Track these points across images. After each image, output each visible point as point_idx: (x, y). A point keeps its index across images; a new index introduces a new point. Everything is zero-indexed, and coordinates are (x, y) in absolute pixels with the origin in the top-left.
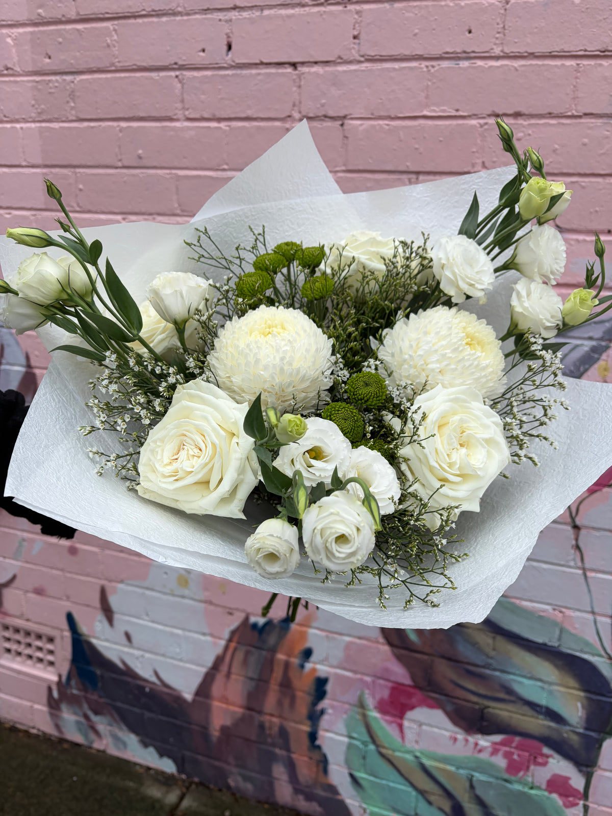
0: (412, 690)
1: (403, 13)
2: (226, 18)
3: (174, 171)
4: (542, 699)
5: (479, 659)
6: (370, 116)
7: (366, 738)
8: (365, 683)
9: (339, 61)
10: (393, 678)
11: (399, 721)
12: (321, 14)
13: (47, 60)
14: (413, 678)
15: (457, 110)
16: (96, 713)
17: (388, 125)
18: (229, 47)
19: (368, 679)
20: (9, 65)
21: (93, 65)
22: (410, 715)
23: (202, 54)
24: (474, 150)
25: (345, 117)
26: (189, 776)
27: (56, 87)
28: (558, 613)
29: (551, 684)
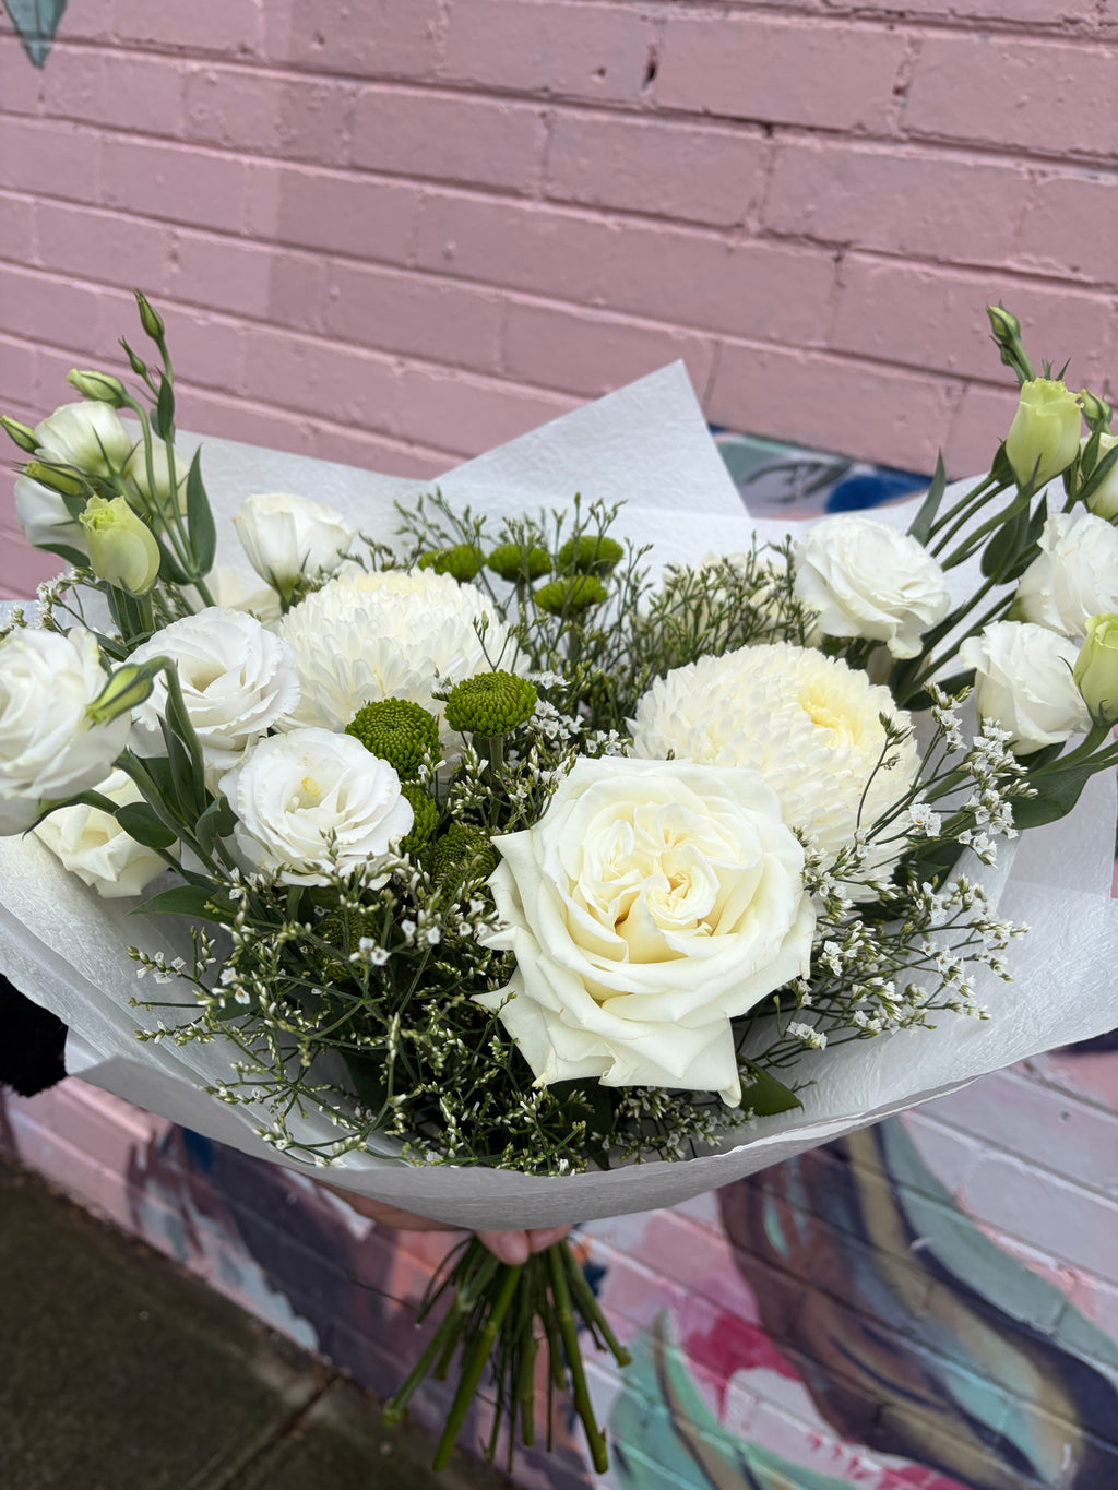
0: (755, 1334)
1: (1005, 58)
2: (658, 15)
3: (506, 293)
4: (999, 1421)
5: (895, 1317)
6: (897, 252)
7: (654, 1391)
8: (674, 1299)
9: (859, 132)
10: (724, 1303)
11: (720, 1380)
12: (839, 35)
13: (316, 46)
14: (762, 1311)
15: (1075, 269)
16: (204, 1211)
17: (928, 275)
18: (652, 72)
19: (679, 1291)
20: (250, 45)
21: (397, 68)
22: (743, 1376)
23: (597, 79)
24: (1093, 353)
25: (846, 245)
26: (336, 1362)
27: (323, 99)
28: (1066, 1275)
29: (1021, 1397)
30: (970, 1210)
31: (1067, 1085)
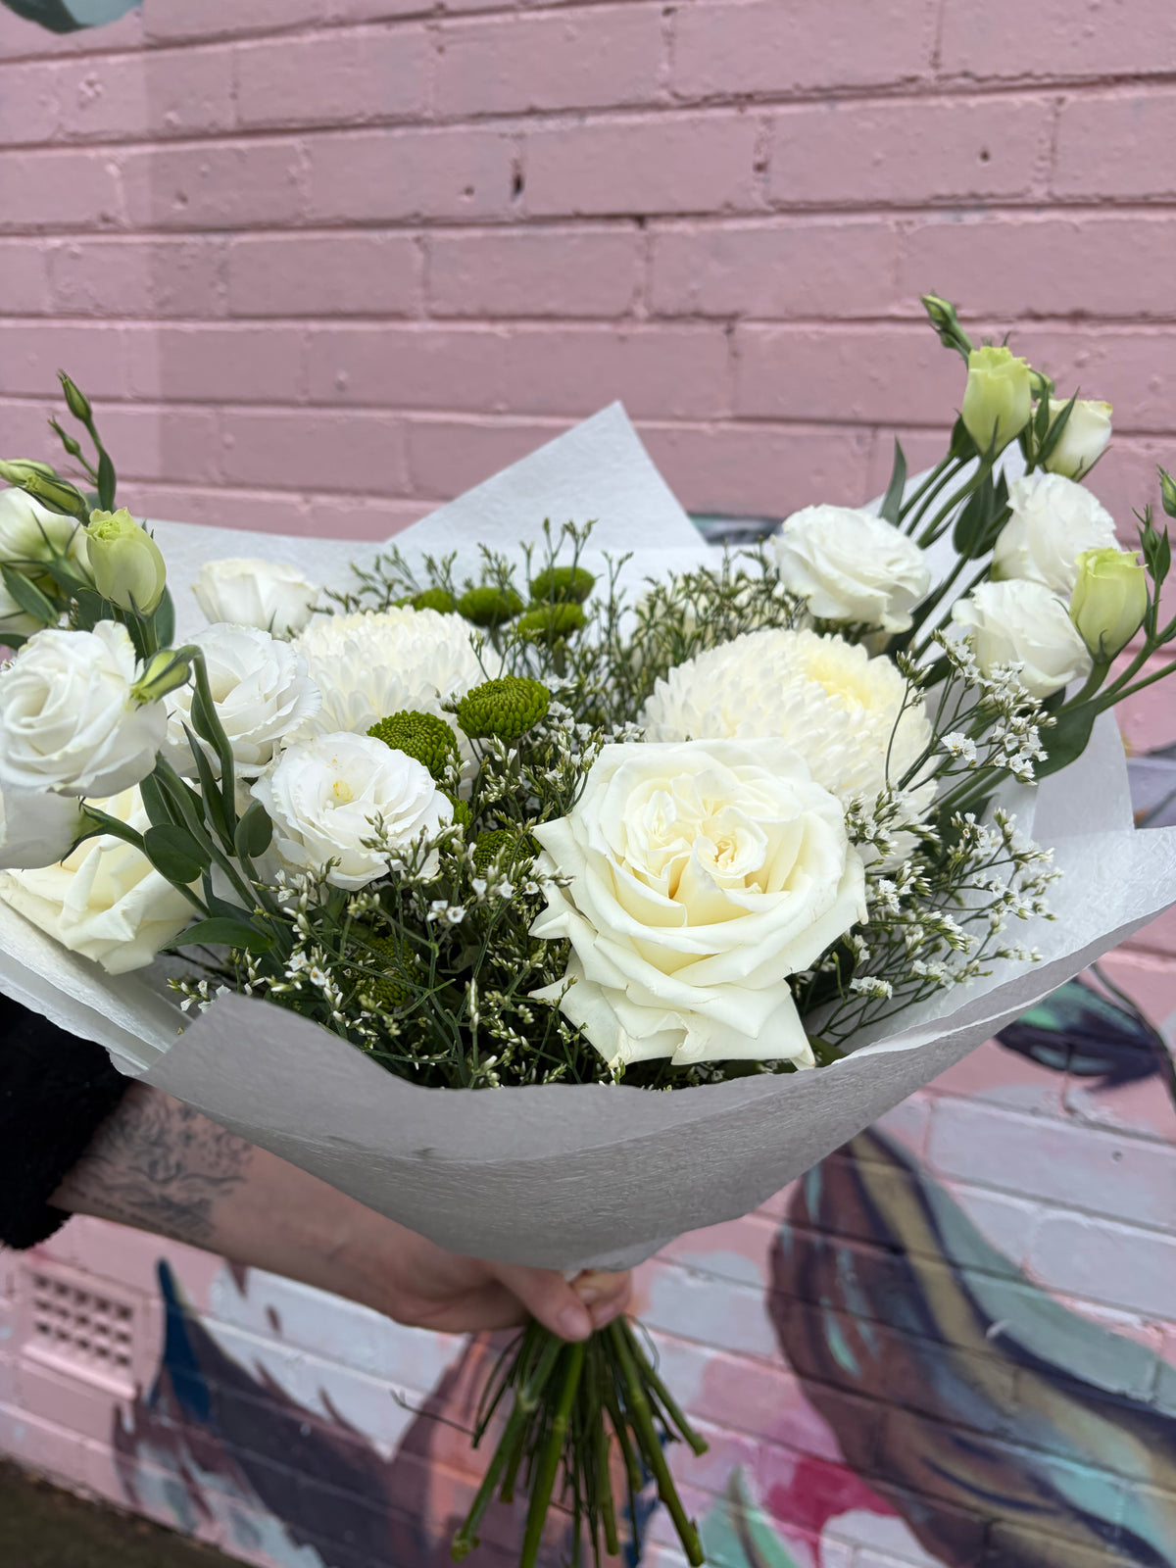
1: (855, 122)
2: (515, 130)
6: (785, 315)
9: (727, 211)
13: (180, 205)
17: (817, 333)
18: (518, 185)
20: (110, 214)
21: (265, 216)
23: (466, 198)
25: (734, 317)
27: (193, 256)
28: (1154, 1330)
29: (1134, 1479)
30: (1041, 1281)
31: (1112, 1121)
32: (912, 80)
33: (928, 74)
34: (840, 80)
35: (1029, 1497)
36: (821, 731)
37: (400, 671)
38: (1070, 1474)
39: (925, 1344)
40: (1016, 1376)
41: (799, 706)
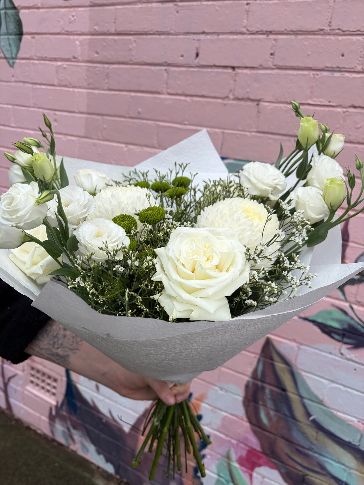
1: (303, 42)
2: (197, 38)
3: (157, 123)
6: (276, 101)
9: (260, 67)
12: (252, 39)
15: (329, 102)
17: (285, 107)
18: (197, 55)
21: (121, 60)
23: (181, 58)
24: (338, 127)
25: (259, 100)
28: (361, 424)
29: (351, 468)
30: (328, 405)
31: (354, 359)
32: (322, 30)
33: (327, 28)
34: (299, 29)
35: (318, 469)
36: (244, 227)
37: (126, 203)
38: (331, 464)
39: (290, 419)
40: (317, 433)
41: (238, 220)
